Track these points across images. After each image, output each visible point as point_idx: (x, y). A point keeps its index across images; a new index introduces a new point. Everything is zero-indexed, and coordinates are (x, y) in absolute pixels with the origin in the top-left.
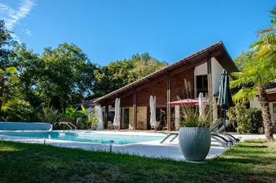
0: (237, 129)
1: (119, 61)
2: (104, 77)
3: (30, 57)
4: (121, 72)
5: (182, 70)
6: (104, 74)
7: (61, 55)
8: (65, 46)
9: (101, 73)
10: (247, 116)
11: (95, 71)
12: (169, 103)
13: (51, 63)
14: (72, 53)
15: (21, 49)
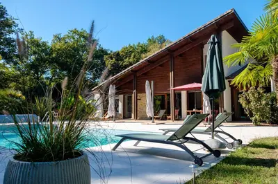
0: (253, 119)
1: (132, 45)
2: (115, 63)
3: (38, 45)
4: (132, 57)
5: (186, 49)
6: (114, 59)
7: (70, 41)
8: (75, 32)
9: (112, 59)
10: (264, 102)
11: (105, 57)
12: (172, 88)
13: (59, 50)
14: (82, 39)
15: (29, 37)
